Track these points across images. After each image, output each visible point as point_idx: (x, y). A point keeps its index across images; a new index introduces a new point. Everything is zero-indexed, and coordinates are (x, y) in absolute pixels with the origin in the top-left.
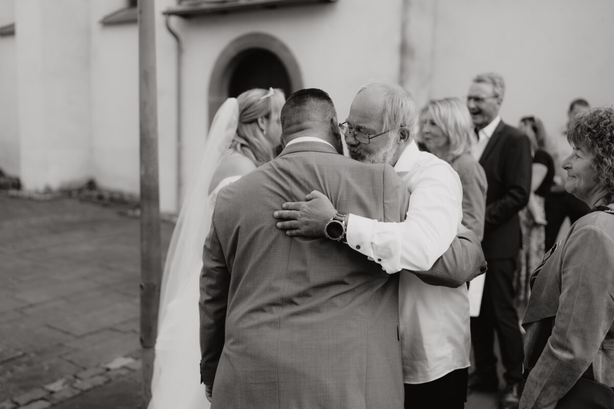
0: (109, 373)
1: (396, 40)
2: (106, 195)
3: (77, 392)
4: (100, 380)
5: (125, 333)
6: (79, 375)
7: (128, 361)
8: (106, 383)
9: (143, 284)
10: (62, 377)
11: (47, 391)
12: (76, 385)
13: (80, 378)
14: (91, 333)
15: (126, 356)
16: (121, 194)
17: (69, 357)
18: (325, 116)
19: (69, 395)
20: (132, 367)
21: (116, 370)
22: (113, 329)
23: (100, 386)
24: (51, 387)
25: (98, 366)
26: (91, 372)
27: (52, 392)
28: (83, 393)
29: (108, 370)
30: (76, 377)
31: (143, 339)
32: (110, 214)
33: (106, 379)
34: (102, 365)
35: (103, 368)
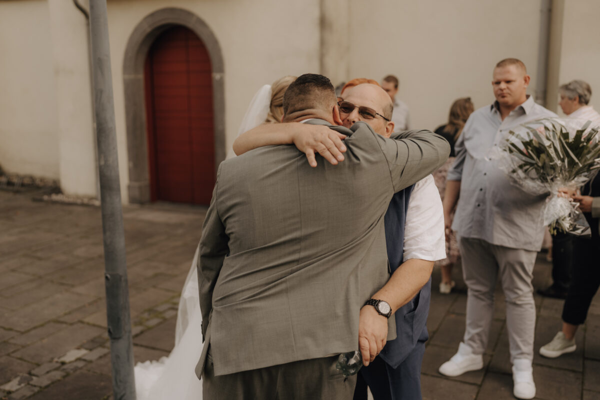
0: (65, 367)
1: (315, 14)
2: (15, 180)
3: (36, 389)
4: (57, 375)
5: (72, 324)
6: (33, 372)
7: (82, 353)
8: (64, 377)
9: (108, 276)
10: (16, 376)
11: (4, 391)
12: (31, 383)
13: (34, 375)
14: (35, 328)
15: (79, 348)
16: (32, 178)
17: (18, 354)
19: (28, 393)
20: (88, 358)
21: (70, 362)
22: (57, 321)
24: (7, 387)
25: (51, 361)
26: (45, 367)
27: (9, 392)
28: (43, 390)
29: (63, 363)
30: (30, 374)
31: (112, 331)
32: (23, 200)
33: (64, 374)
34: (56, 360)
35: (57, 362)
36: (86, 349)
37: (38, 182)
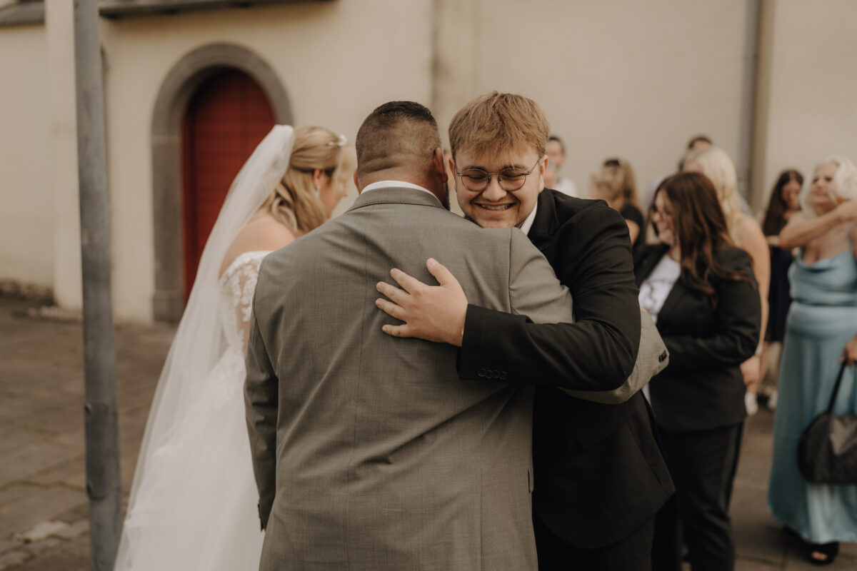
0: (30, 546)
1: (425, 54)
4: (17, 558)
5: (47, 487)
7: (58, 527)
8: (26, 560)
9: (90, 406)
15: (53, 520)
16: (15, 285)
18: (425, 146)
20: (65, 534)
21: (39, 540)
22: (27, 483)
23: (18, 566)
25: (10, 537)
29: (27, 541)
31: (91, 487)
33: (26, 555)
34: (17, 535)
35: (19, 540)
36: (64, 521)
37: (24, 291)
